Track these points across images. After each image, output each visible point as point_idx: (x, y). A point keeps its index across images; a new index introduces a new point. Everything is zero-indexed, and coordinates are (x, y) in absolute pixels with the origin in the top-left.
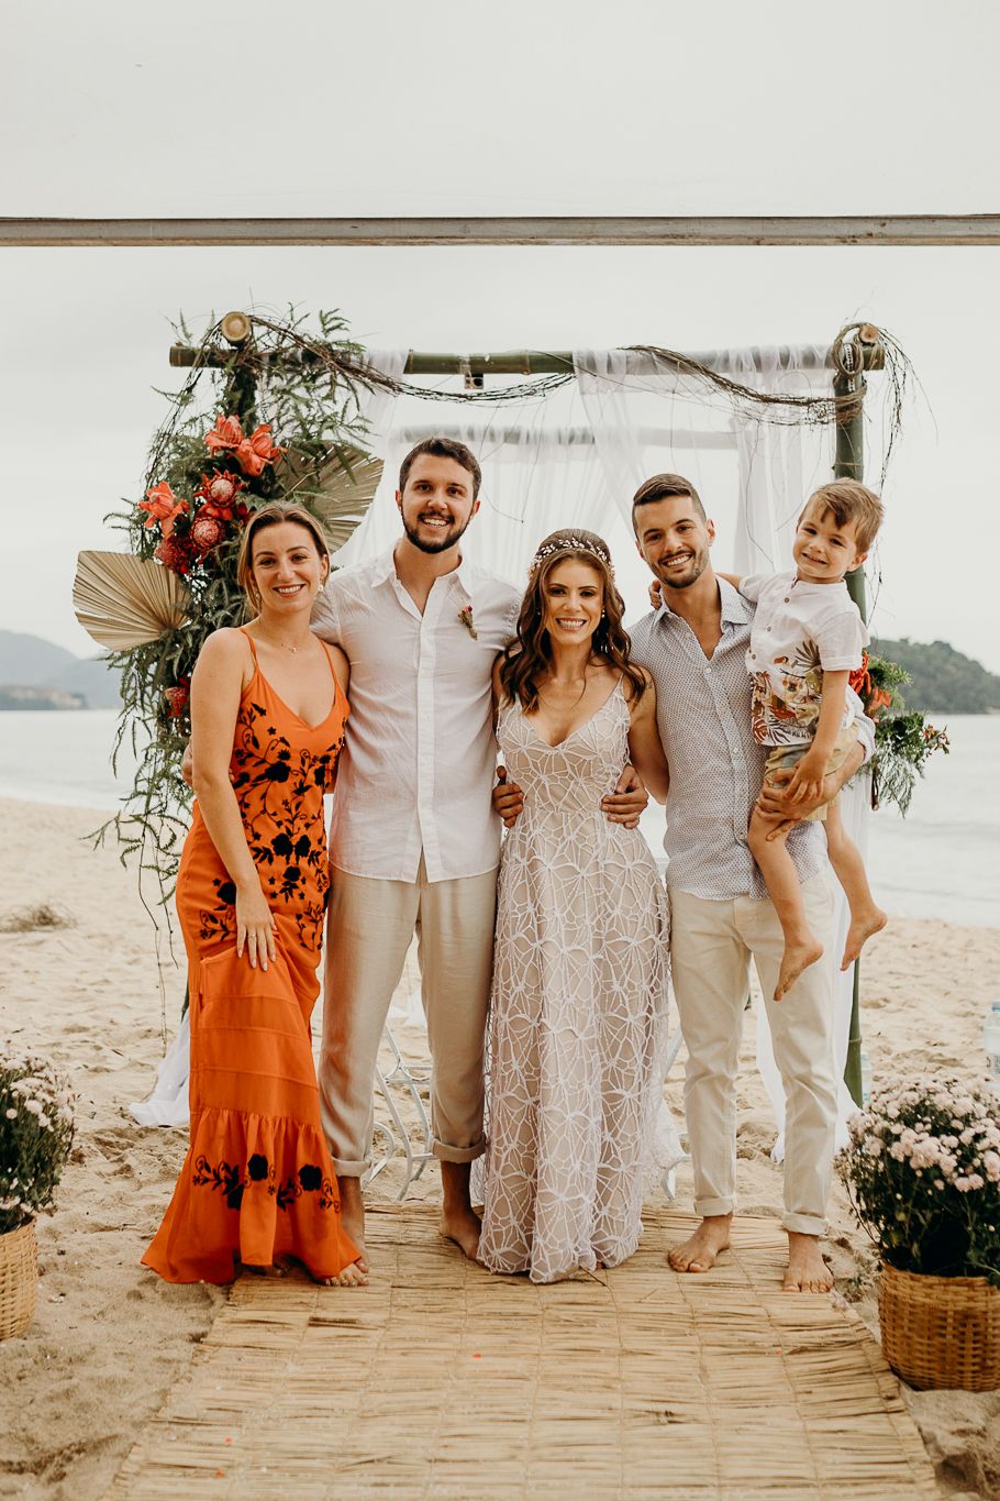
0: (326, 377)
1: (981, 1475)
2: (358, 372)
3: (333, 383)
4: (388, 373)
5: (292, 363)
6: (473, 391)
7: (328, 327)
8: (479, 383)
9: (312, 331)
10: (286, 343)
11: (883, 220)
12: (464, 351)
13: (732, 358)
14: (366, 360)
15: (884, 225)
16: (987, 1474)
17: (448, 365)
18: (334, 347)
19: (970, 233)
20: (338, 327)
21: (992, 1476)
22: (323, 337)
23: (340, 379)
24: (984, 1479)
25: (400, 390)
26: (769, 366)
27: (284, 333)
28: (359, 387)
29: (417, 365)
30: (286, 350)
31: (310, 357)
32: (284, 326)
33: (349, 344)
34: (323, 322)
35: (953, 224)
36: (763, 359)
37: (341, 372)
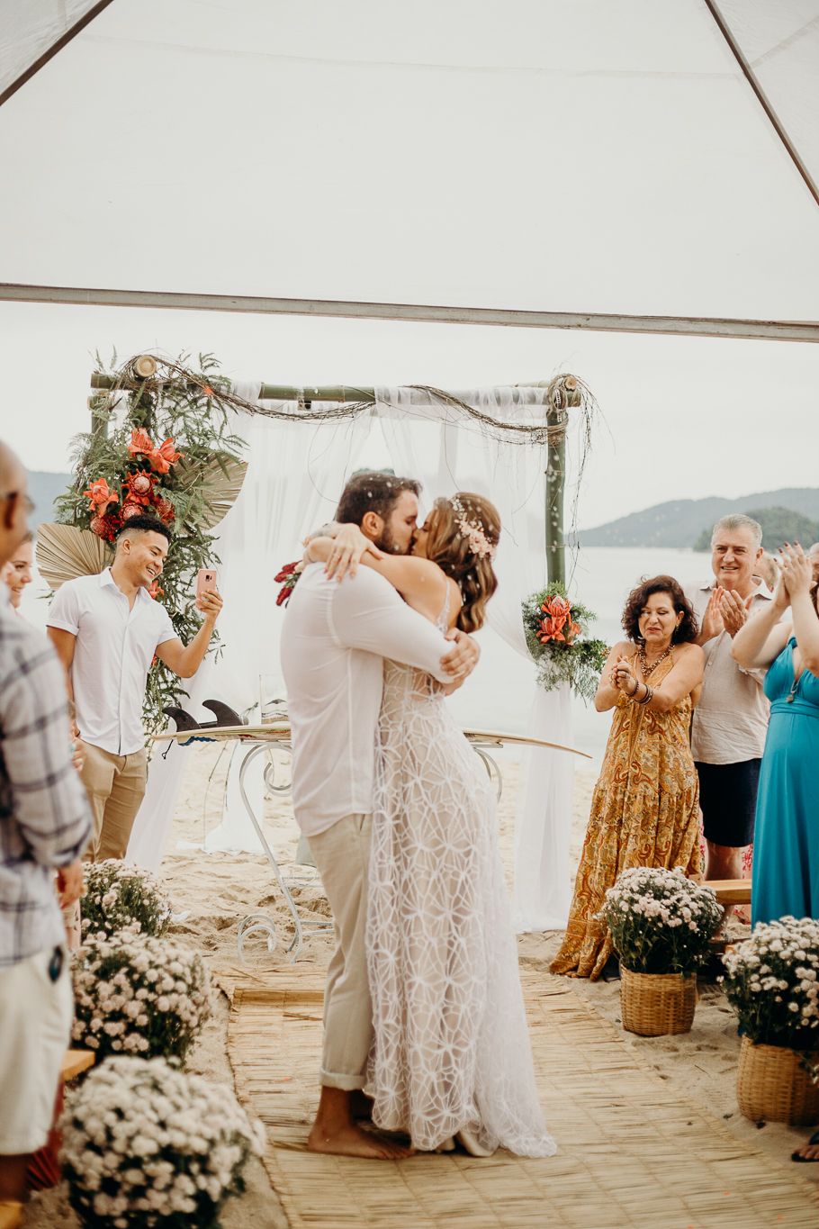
0: (204, 400)
2: (227, 398)
3: (208, 404)
4: (247, 400)
5: (180, 390)
6: (304, 412)
7: (205, 364)
8: (308, 407)
9: (195, 368)
10: (175, 375)
11: (588, 316)
12: (300, 384)
13: (482, 396)
14: (232, 390)
15: (588, 319)
17: (289, 394)
18: (210, 379)
19: (643, 328)
20: (212, 365)
22: (201, 372)
23: (214, 402)
25: (255, 411)
26: (506, 402)
27: (173, 368)
28: (226, 407)
29: (267, 393)
30: (175, 380)
31: (193, 387)
32: (173, 363)
33: (221, 378)
34: (201, 361)
35: (632, 321)
36: (501, 398)
37: (215, 398)
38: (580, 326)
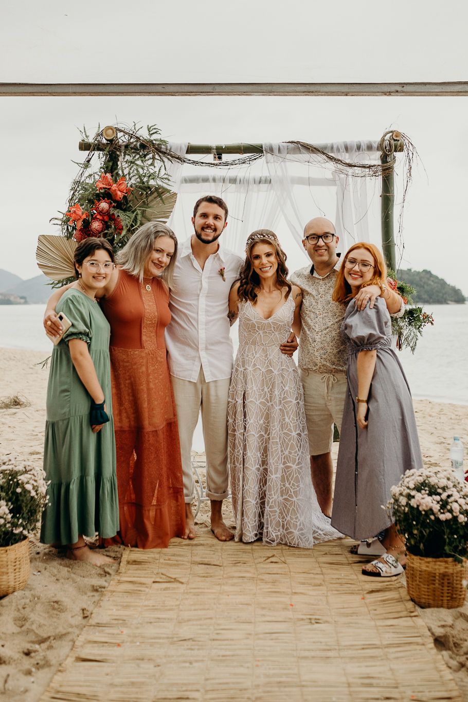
0: (151, 156)
1: (451, 644)
2: (165, 153)
3: (154, 158)
4: (178, 154)
5: (135, 149)
6: (217, 162)
7: (151, 133)
8: (220, 158)
9: (144, 134)
10: (132, 140)
11: (403, 85)
12: (213, 143)
13: (335, 147)
14: (169, 148)
15: (403, 87)
16: (454, 644)
17: (206, 150)
18: (154, 142)
19: (442, 90)
20: (156, 132)
21: (456, 645)
22: (149, 137)
23: (157, 157)
24: (453, 646)
25: (184, 161)
26: (352, 150)
27: (131, 136)
28: (165, 160)
29: (192, 150)
30: (132, 143)
31: (143, 146)
32: (131, 132)
33: (161, 140)
34: (149, 130)
35: (435, 86)
36: (349, 147)
37: (157, 153)
38: (397, 91)
